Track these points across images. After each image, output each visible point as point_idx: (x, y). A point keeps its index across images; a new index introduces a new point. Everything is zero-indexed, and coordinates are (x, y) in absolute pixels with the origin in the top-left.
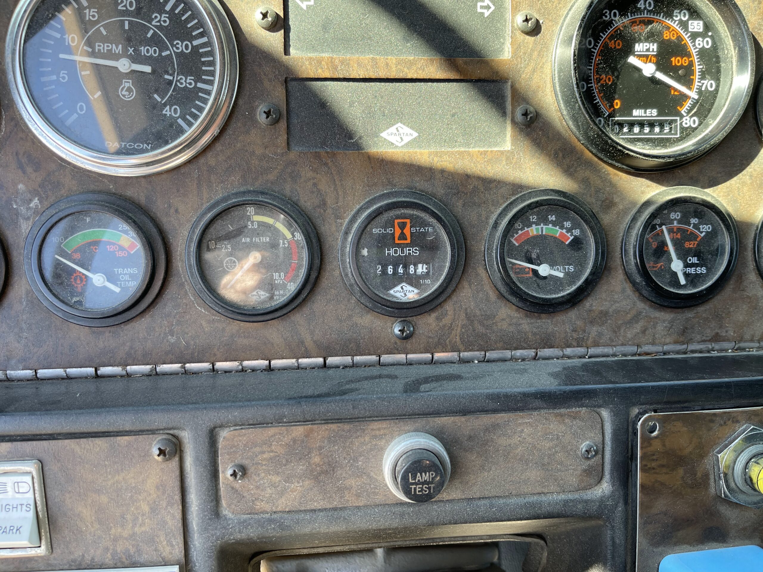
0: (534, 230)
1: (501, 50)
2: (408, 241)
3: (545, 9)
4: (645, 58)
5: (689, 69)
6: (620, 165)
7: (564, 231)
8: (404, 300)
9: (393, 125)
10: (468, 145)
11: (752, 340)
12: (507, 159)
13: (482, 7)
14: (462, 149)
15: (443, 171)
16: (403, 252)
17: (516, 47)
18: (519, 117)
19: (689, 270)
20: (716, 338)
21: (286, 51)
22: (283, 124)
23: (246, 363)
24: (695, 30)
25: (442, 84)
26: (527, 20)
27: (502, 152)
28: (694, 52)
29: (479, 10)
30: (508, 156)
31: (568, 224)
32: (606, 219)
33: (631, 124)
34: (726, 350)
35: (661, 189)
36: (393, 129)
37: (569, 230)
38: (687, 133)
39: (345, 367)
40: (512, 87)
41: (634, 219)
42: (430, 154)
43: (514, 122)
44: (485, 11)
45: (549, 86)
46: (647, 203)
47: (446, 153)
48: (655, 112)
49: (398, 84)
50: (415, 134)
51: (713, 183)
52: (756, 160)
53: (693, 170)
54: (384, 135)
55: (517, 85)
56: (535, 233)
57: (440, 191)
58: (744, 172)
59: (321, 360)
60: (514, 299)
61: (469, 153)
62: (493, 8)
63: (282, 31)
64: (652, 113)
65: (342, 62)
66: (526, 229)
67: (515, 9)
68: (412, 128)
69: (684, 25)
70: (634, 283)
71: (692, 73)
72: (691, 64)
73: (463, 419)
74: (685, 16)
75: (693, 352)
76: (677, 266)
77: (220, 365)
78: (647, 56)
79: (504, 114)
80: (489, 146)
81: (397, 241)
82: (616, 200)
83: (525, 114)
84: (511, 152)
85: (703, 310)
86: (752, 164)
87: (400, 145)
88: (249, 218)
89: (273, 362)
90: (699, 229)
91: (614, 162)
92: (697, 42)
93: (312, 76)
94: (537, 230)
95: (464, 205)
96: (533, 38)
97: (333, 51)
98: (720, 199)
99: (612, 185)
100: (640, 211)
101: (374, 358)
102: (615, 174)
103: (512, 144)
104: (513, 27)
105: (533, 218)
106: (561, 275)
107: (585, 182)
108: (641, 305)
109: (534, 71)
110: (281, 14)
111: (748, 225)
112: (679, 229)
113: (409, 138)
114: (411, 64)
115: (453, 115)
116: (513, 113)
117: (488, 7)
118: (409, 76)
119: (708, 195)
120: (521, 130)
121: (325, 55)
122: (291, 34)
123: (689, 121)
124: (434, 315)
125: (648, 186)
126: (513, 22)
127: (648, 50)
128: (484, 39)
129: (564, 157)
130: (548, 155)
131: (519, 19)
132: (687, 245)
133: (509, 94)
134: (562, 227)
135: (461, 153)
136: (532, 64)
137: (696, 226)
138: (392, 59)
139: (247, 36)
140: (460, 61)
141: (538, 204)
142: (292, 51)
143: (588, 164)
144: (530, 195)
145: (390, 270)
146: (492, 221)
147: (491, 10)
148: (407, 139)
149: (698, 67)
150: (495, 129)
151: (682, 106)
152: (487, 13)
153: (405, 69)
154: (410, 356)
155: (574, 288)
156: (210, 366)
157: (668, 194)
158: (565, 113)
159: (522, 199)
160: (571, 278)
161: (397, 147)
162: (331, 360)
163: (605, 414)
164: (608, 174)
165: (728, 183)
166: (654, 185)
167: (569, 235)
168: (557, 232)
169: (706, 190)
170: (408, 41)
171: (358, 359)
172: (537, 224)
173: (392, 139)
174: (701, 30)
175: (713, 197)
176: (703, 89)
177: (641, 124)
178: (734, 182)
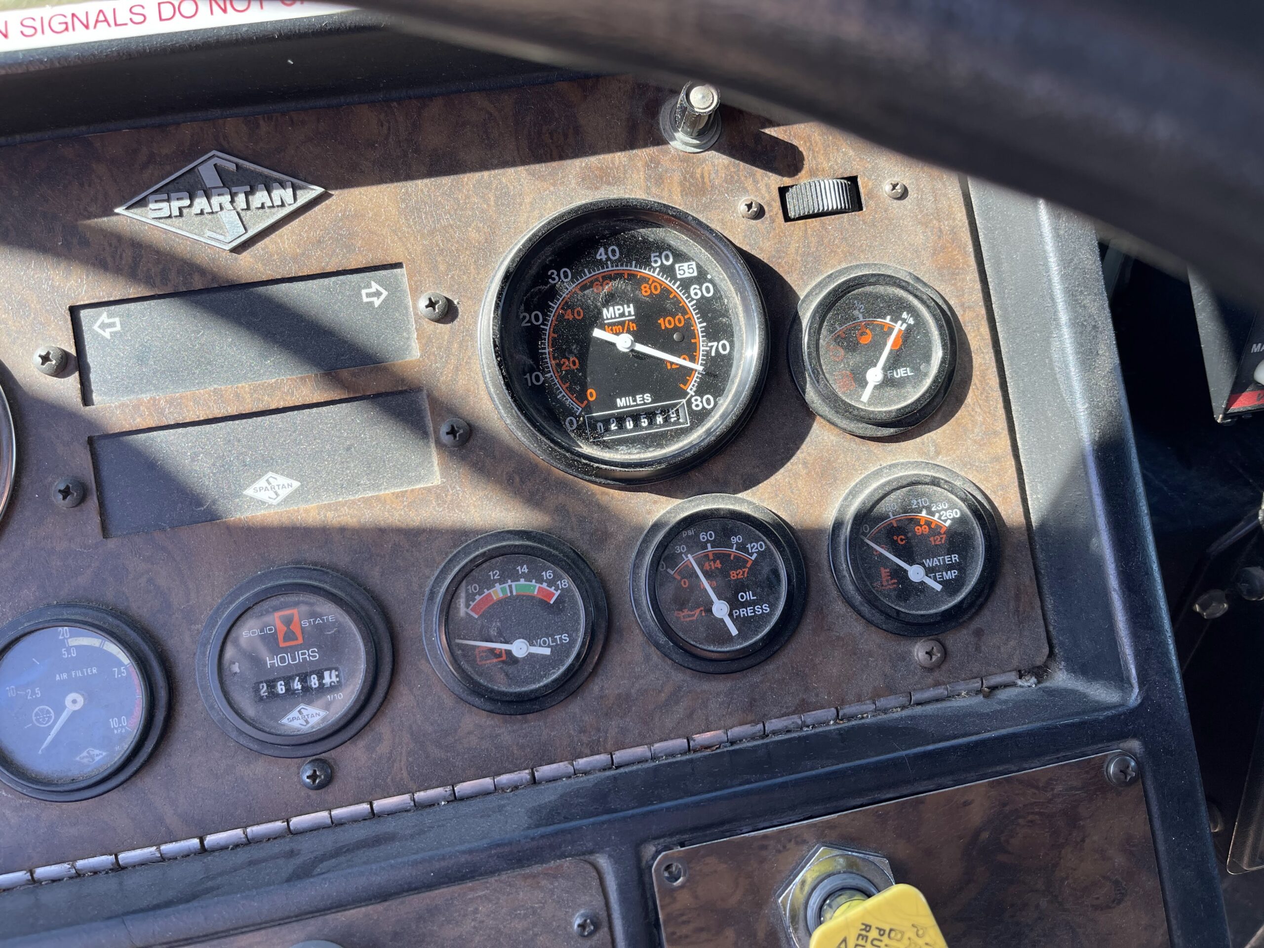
0: (498, 592)
1: (407, 348)
2: (300, 641)
3: (459, 284)
4: (618, 327)
5: (687, 333)
6: (603, 481)
7: (545, 585)
8: (305, 729)
9: (260, 476)
10: (376, 486)
11: (859, 700)
12: (438, 497)
13: (368, 295)
14: (370, 494)
15: (342, 530)
16: (294, 659)
17: (426, 342)
18: (447, 439)
19: (743, 612)
20: (803, 707)
21: (86, 398)
22: (93, 502)
23: (80, 864)
24: (687, 275)
25: (324, 409)
26: (432, 304)
27: (429, 490)
28: (690, 305)
29: (365, 299)
30: (438, 493)
31: (548, 575)
32: (602, 559)
33: (620, 420)
34: (827, 723)
35: (677, 502)
36: (262, 483)
37: (551, 583)
38: (699, 417)
39: (237, 846)
40: (428, 396)
41: (641, 553)
42: (320, 508)
43: (439, 443)
44: (374, 299)
45: (482, 386)
46: (656, 527)
47: (344, 504)
48: (648, 397)
49: (259, 419)
50: (296, 484)
51: (750, 482)
52: (808, 439)
53: (717, 467)
54: (249, 492)
55: (436, 394)
56: (501, 595)
57: (343, 560)
58: (794, 459)
59: (196, 842)
60: (477, 701)
61: (378, 499)
62: (385, 293)
63: (77, 374)
64: (645, 400)
65: (170, 402)
66: (486, 592)
67: (416, 292)
68: (289, 476)
69: (669, 271)
70: (657, 646)
71: (693, 335)
72: (689, 324)
73: (380, 907)
74: (667, 258)
75: (774, 733)
76: (720, 609)
77: (41, 872)
78: (622, 324)
79: (425, 435)
80: (410, 483)
81: (282, 645)
82: (612, 529)
83: (452, 432)
84: (443, 488)
85: (773, 669)
86: (804, 446)
87: (275, 502)
88: (63, 643)
89: (121, 856)
90: (746, 551)
91: (593, 478)
92: (692, 292)
93: (127, 428)
94: (503, 590)
95: (382, 574)
96: (448, 326)
97: (157, 388)
98: (765, 505)
99: (602, 508)
100: (646, 541)
101: (279, 825)
102: (603, 493)
103: (442, 476)
104: (416, 314)
105: (495, 574)
106: (547, 651)
107: (561, 510)
108: (679, 677)
109: (457, 369)
110: (73, 351)
111: (816, 533)
112: (717, 556)
113: (288, 491)
114: (273, 388)
115: (348, 449)
116: (436, 432)
117: (378, 294)
118: (273, 406)
119: (743, 501)
120: (452, 454)
121: (146, 397)
122: (92, 376)
123: (698, 403)
124: (362, 743)
125: (655, 502)
126: (415, 307)
127: (622, 315)
128: (378, 337)
129: (522, 482)
130: (498, 481)
131: (423, 303)
132: (734, 575)
133: (426, 405)
134: (540, 580)
135: (366, 501)
136: (453, 360)
137: (742, 547)
138: (244, 386)
139: (25, 389)
140: (345, 374)
141: (488, 557)
142: (95, 397)
143: (562, 485)
144: (477, 543)
145: (281, 688)
146: (427, 590)
147: (382, 297)
148: (284, 493)
149: (699, 326)
150: (415, 458)
151: (685, 382)
152: (377, 302)
153: (266, 398)
154: (337, 812)
155: (562, 669)
156: (28, 876)
157: (682, 509)
158: (508, 422)
159: (466, 551)
160: (559, 652)
161: (270, 506)
162: (211, 840)
163: (603, 861)
164: (593, 494)
165: (772, 479)
166: (663, 499)
167: (552, 589)
168: (534, 588)
169: (739, 495)
170: (266, 358)
171: (254, 830)
172: (502, 581)
173: (263, 496)
174: (695, 274)
175: (750, 503)
176: (713, 354)
177: (636, 417)
178: (780, 476)
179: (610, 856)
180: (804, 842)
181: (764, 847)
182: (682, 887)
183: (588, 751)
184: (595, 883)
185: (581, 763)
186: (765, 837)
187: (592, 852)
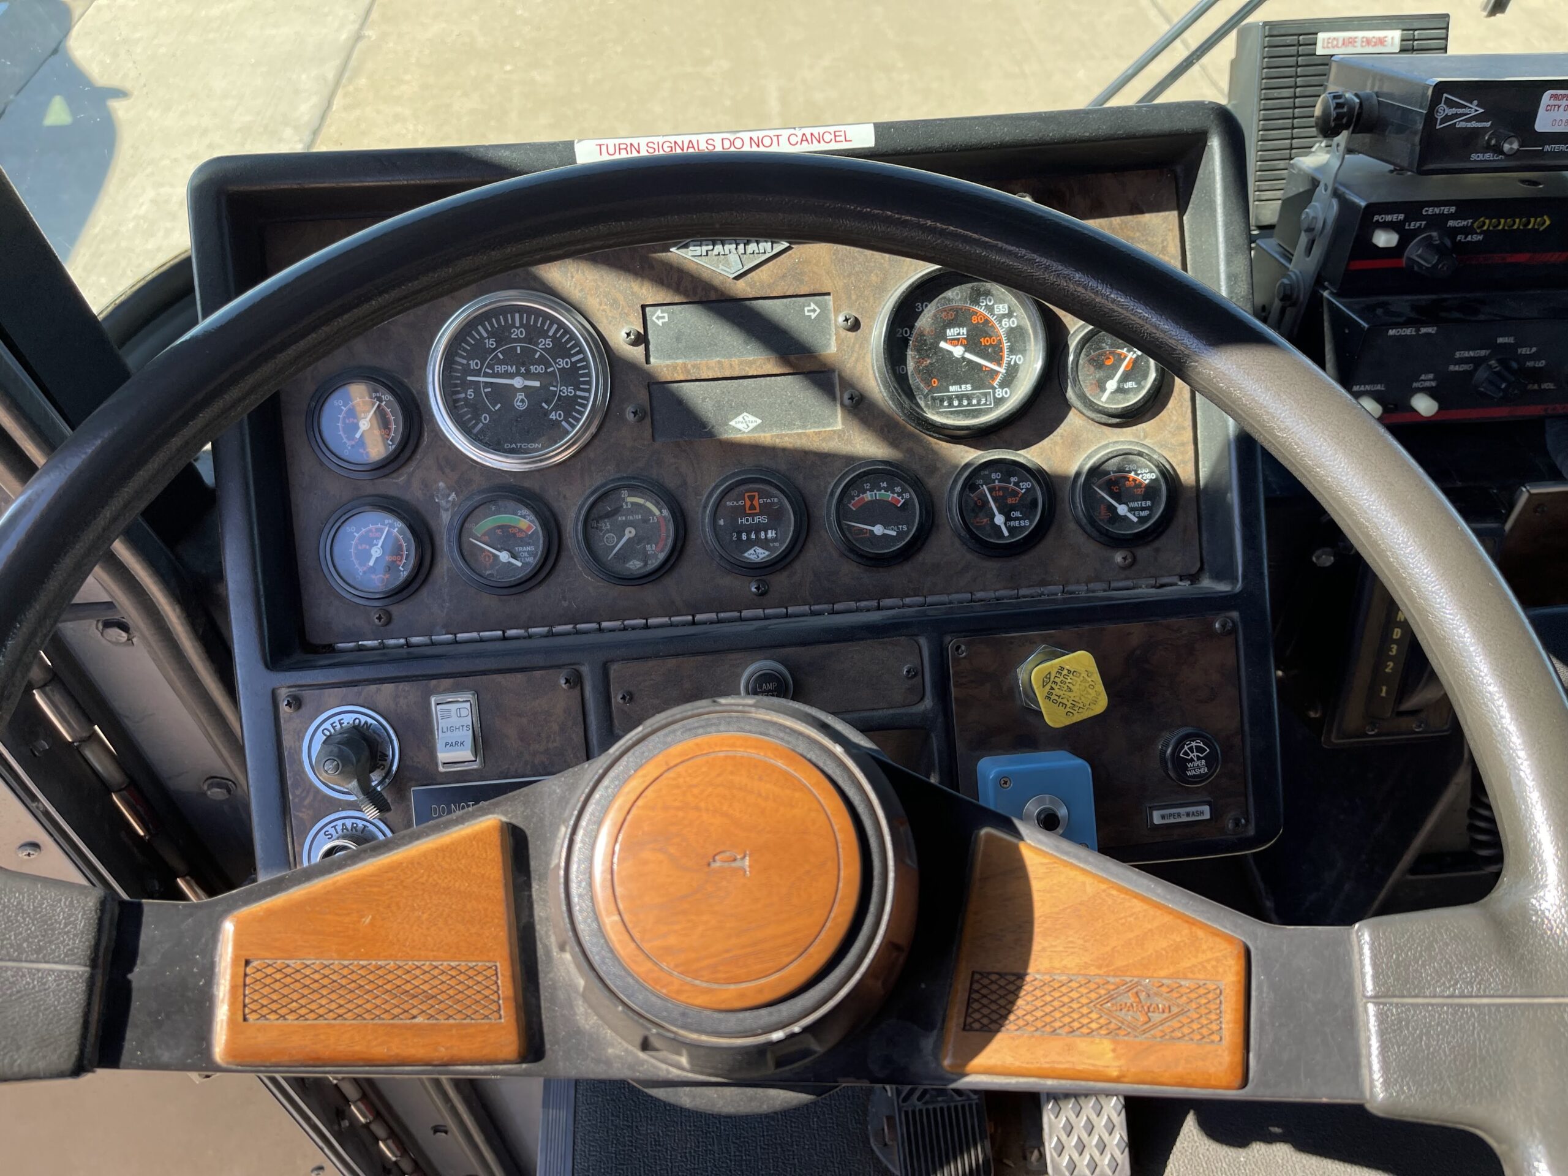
0: (868, 496)
1: (828, 345)
2: (757, 511)
3: (863, 308)
4: (955, 341)
5: (998, 348)
6: (937, 435)
7: (896, 495)
8: (758, 560)
9: (739, 415)
10: (804, 427)
11: (1078, 582)
12: (839, 436)
13: (809, 311)
14: (800, 431)
15: (784, 450)
16: (753, 520)
17: (840, 342)
18: (847, 402)
19: (1012, 523)
20: (1043, 583)
21: (648, 361)
22: (648, 421)
23: (626, 622)
24: (1001, 312)
25: (779, 378)
26: (846, 320)
27: (834, 431)
28: (1002, 332)
29: (807, 313)
30: (839, 434)
31: (898, 489)
32: (931, 482)
33: (950, 399)
34: (1056, 594)
35: (980, 452)
36: (740, 418)
37: (899, 494)
38: (999, 401)
39: (712, 623)
40: (839, 375)
41: (955, 481)
42: (772, 436)
43: (842, 405)
44: (812, 314)
45: (871, 372)
46: (967, 465)
47: (786, 435)
48: (969, 387)
49: (741, 381)
50: (759, 421)
51: (1027, 445)
52: (1065, 421)
53: (1007, 434)
54: (732, 423)
55: (843, 374)
56: (870, 498)
57: (783, 467)
58: (1055, 433)
59: (690, 618)
60: (852, 556)
61: (804, 434)
62: (818, 311)
63: (643, 345)
64: (967, 388)
65: (694, 366)
66: (861, 496)
67: (837, 311)
68: (756, 416)
69: (990, 309)
70: (959, 536)
71: (1001, 350)
72: (1000, 342)
73: (803, 649)
74: (990, 301)
75: (1024, 597)
76: (999, 519)
77: (605, 624)
78: (958, 340)
79: (834, 399)
80: (823, 427)
81: (748, 511)
82: (939, 465)
83: (851, 398)
84: (843, 431)
85: (1027, 559)
86: (1062, 425)
87: (747, 431)
88: (623, 500)
89: (649, 621)
90: (1019, 487)
91: (931, 433)
92: (1003, 323)
93: (669, 379)
94: (871, 495)
95: (804, 478)
96: (854, 333)
97: (685, 357)
98: (1034, 459)
99: (934, 452)
100: (960, 474)
101: (736, 614)
102: (936, 443)
103: (843, 424)
104: (836, 325)
105: (867, 486)
106: (894, 534)
107: (910, 451)
108: (969, 557)
109: (857, 360)
110: (642, 332)
111: (1064, 478)
112: (1001, 488)
113: (755, 425)
114: (751, 363)
115: (790, 403)
116: (842, 397)
117: (814, 311)
118: (750, 374)
119: (1020, 455)
120: (849, 412)
121: (680, 361)
122: (650, 346)
123: (1000, 393)
124: (785, 574)
125: (967, 452)
126: (836, 321)
127: (959, 334)
128: (812, 337)
129: (889, 432)
130: (875, 431)
131: (841, 319)
132: (1010, 501)
133: (837, 381)
134: (893, 493)
135: (799, 435)
136: (855, 355)
137: (1017, 484)
138: (735, 361)
139: (615, 351)
140: (792, 358)
141: (866, 474)
142: (652, 360)
143: (911, 436)
144: (860, 466)
145: (744, 537)
146: (829, 491)
147: (817, 313)
148: (752, 426)
149: (1006, 345)
150: (827, 412)
151: (994, 379)
152: (813, 315)
153: (747, 368)
154: (767, 611)
155: (903, 543)
156: (597, 626)
157: (983, 457)
158: (885, 394)
159: (853, 470)
160: (901, 535)
161: (744, 432)
162: (698, 617)
163: (923, 641)
164: (930, 443)
165: (1040, 444)
166: (972, 450)
167: (900, 498)
168: (890, 496)
169: (1019, 452)
170: (747, 345)
171: (722, 615)
172: (871, 490)
173: (740, 426)
174: (1007, 312)
175: (1025, 457)
176: (1012, 363)
177: (960, 398)
178: (1045, 442)
179: (927, 638)
180: (1035, 643)
181: (1012, 643)
182: (965, 658)
183: (912, 593)
184: (917, 651)
185: (907, 600)
186: (1012, 637)
187: (917, 635)
